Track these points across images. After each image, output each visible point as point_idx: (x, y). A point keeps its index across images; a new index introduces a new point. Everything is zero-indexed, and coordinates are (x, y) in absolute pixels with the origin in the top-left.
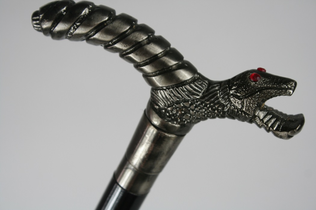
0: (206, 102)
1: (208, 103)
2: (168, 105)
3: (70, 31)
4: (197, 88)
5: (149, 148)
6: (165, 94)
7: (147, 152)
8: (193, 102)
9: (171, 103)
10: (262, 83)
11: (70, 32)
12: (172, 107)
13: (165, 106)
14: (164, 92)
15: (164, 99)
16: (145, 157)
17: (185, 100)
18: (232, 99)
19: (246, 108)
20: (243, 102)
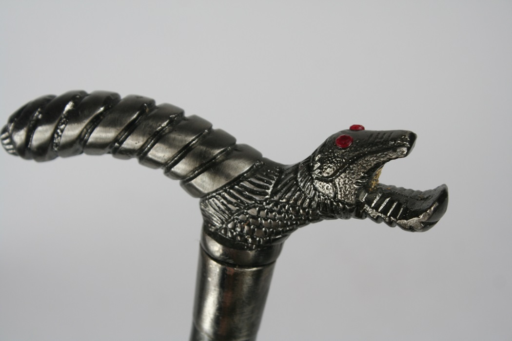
0: (281, 201)
1: (284, 200)
2: (227, 220)
3: (55, 141)
4: (262, 183)
5: (218, 298)
6: (216, 204)
7: (217, 306)
8: (261, 205)
9: (230, 215)
10: (355, 147)
11: (54, 143)
12: (232, 222)
13: (223, 223)
14: (213, 201)
15: (218, 213)
16: (217, 314)
17: (248, 206)
18: (317, 186)
19: (341, 195)
20: (334, 185)
